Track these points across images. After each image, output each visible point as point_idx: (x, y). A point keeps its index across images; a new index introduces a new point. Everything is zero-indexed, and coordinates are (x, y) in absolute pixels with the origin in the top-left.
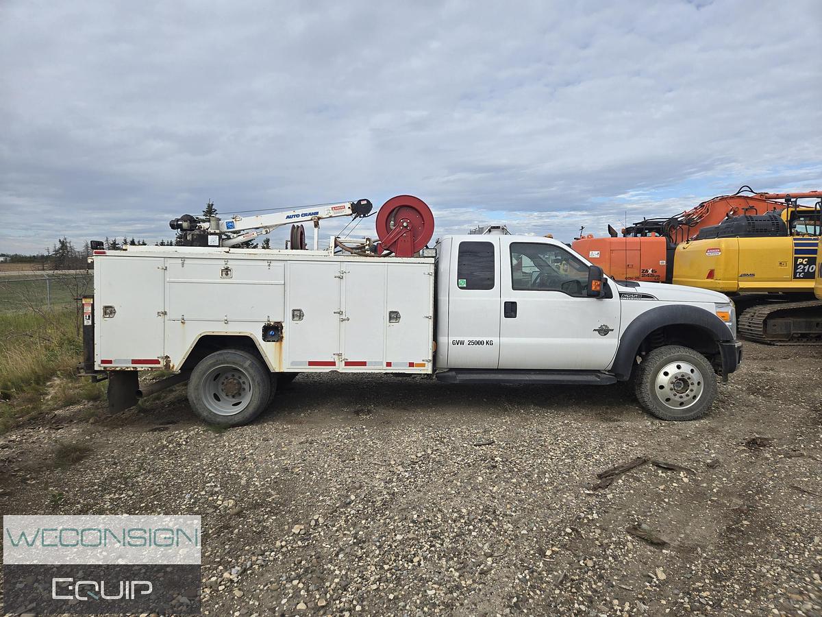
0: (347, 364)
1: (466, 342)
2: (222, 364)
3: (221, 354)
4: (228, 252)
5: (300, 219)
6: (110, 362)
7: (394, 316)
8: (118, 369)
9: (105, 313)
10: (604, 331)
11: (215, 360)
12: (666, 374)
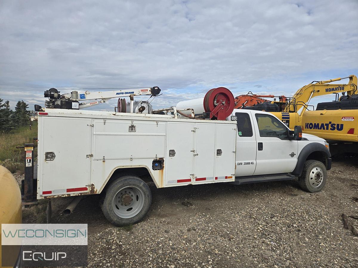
0: (197, 180)
1: (243, 164)
2: (127, 186)
3: (126, 180)
4: (115, 115)
5: (124, 95)
6: (50, 192)
7: (219, 152)
8: (55, 197)
9: (47, 157)
10: (292, 155)
11: (122, 184)
12: (313, 173)
